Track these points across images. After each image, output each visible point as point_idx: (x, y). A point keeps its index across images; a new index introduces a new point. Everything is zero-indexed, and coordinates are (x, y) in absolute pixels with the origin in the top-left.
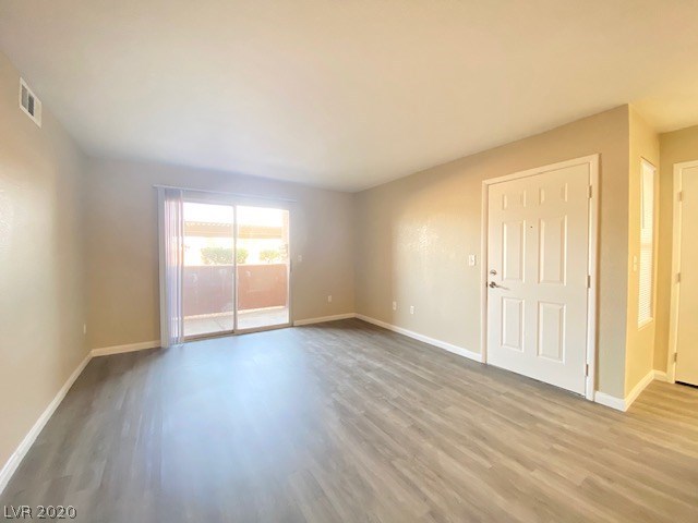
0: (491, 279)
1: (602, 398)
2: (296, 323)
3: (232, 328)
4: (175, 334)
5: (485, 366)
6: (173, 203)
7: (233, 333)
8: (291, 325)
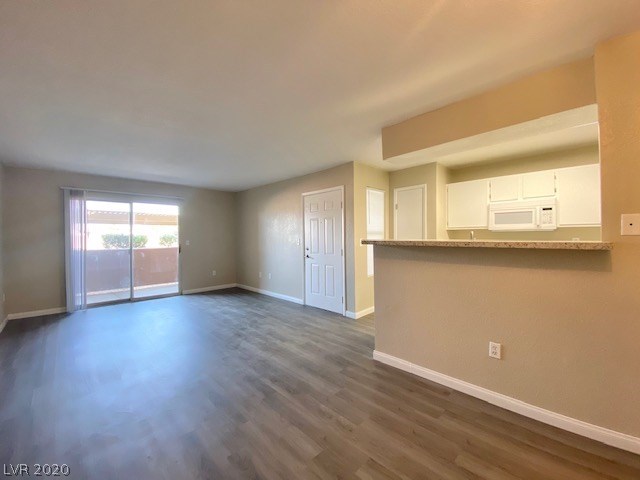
0: (307, 253)
1: (349, 314)
2: (185, 292)
3: (128, 297)
4: (79, 302)
5: (305, 306)
6: (77, 201)
7: (128, 301)
8: (181, 294)
